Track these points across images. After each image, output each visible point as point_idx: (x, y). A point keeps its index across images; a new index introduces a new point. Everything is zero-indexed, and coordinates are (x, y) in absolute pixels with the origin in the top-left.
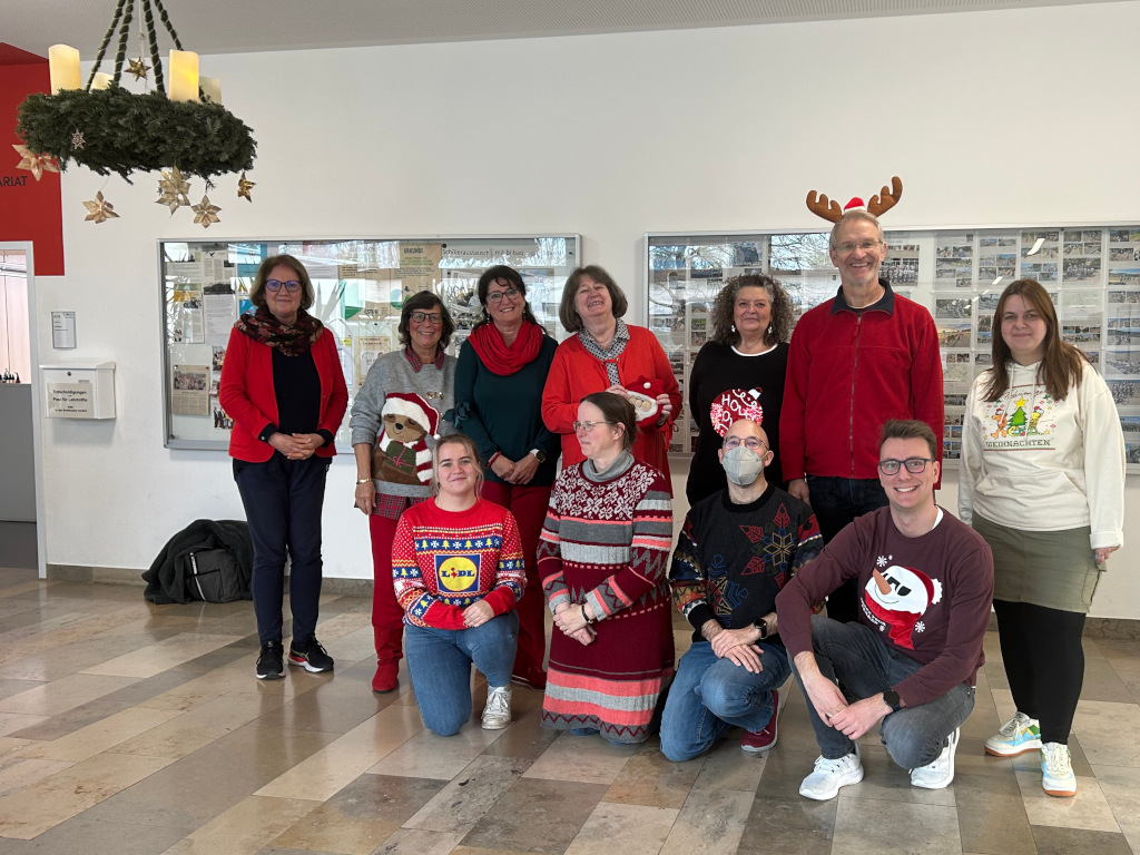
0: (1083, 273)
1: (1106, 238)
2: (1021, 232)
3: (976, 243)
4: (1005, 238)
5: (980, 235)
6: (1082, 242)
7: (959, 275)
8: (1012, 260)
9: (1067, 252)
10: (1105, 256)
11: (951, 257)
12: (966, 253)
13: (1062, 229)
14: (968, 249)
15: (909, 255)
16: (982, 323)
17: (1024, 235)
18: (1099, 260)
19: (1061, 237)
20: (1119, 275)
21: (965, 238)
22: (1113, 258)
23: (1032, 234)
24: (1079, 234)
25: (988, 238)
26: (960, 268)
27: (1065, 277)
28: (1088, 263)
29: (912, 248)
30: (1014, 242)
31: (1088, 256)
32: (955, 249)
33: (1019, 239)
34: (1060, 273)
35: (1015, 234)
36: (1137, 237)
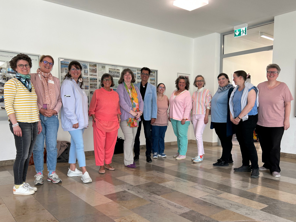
4: (134, 70)
15: (118, 71)
20: (151, 79)
23: (138, 70)
29: (118, 70)
35: (136, 69)
36: (154, 73)
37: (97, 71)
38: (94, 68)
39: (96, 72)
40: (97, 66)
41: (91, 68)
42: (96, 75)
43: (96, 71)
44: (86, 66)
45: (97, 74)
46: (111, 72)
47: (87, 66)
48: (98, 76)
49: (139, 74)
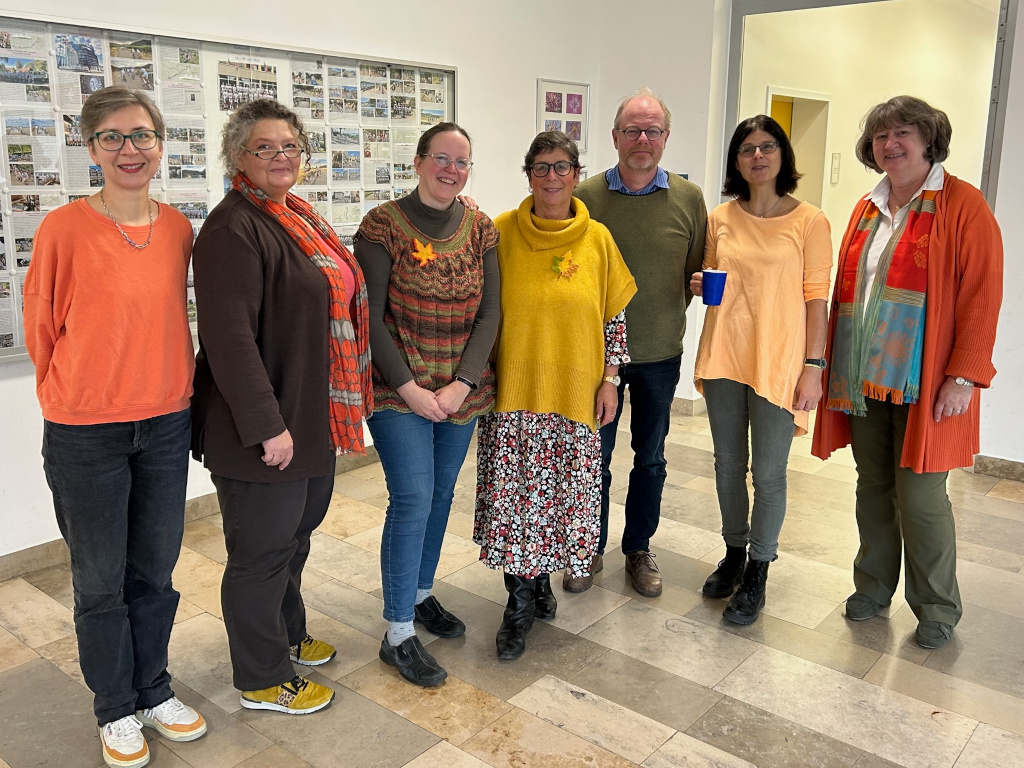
0: (405, 111)
1: (417, 78)
2: (360, 63)
3: (324, 71)
4: (348, 69)
5: (328, 63)
6: (402, 80)
7: (313, 105)
8: (355, 94)
9: (393, 89)
10: (418, 95)
11: (304, 84)
12: (318, 81)
13: (389, 65)
14: (319, 77)
15: (268, 77)
16: (335, 159)
17: (361, 67)
18: (414, 99)
19: (388, 73)
20: (427, 115)
21: (315, 64)
22: (423, 99)
24: (400, 71)
25: (334, 67)
26: (313, 98)
27: (393, 115)
28: (407, 102)
29: (269, 69)
30: (354, 74)
31: (406, 95)
32: (309, 76)
33: (358, 70)
34: (389, 111)
35: (355, 65)
36: (437, 80)
37: (157, 78)
38: (139, 63)
40: (155, 48)
41: (122, 62)
43: (151, 77)
44: (92, 53)
46: (233, 83)
47: (97, 53)
48: (166, 110)
49: (370, 88)
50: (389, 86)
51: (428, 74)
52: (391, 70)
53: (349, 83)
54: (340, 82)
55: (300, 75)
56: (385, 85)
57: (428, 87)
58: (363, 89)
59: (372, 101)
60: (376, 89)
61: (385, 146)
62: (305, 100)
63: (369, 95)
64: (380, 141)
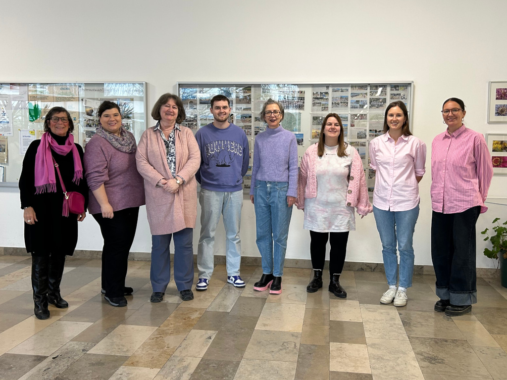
0: (378, 105)
1: (388, 89)
2: (350, 85)
3: (330, 90)
4: (343, 88)
5: (333, 87)
6: (378, 91)
7: (323, 105)
8: (347, 98)
9: (371, 95)
11: (319, 97)
12: (326, 95)
13: (369, 84)
14: (327, 93)
15: (300, 95)
17: (352, 87)
18: (385, 99)
19: (369, 88)
21: (326, 88)
23: (356, 87)
24: (376, 86)
25: (336, 88)
26: (323, 102)
27: (370, 107)
28: (381, 100)
29: (302, 92)
30: (347, 90)
31: (380, 97)
32: (321, 93)
33: (350, 88)
34: (368, 105)
35: (348, 86)
36: (403, 88)
37: (252, 100)
38: (246, 95)
39: (249, 102)
40: (252, 89)
42: (250, 109)
43: (250, 99)
45: (252, 106)
47: (231, 92)
48: (255, 110)
49: (356, 96)
50: (369, 94)
51: (395, 86)
52: (371, 86)
53: (344, 94)
54: (339, 94)
55: (317, 93)
56: (366, 94)
57: (395, 92)
58: (352, 97)
59: (358, 102)
60: (360, 96)
61: (364, 121)
62: (319, 103)
63: (355, 99)
64: (361, 119)
